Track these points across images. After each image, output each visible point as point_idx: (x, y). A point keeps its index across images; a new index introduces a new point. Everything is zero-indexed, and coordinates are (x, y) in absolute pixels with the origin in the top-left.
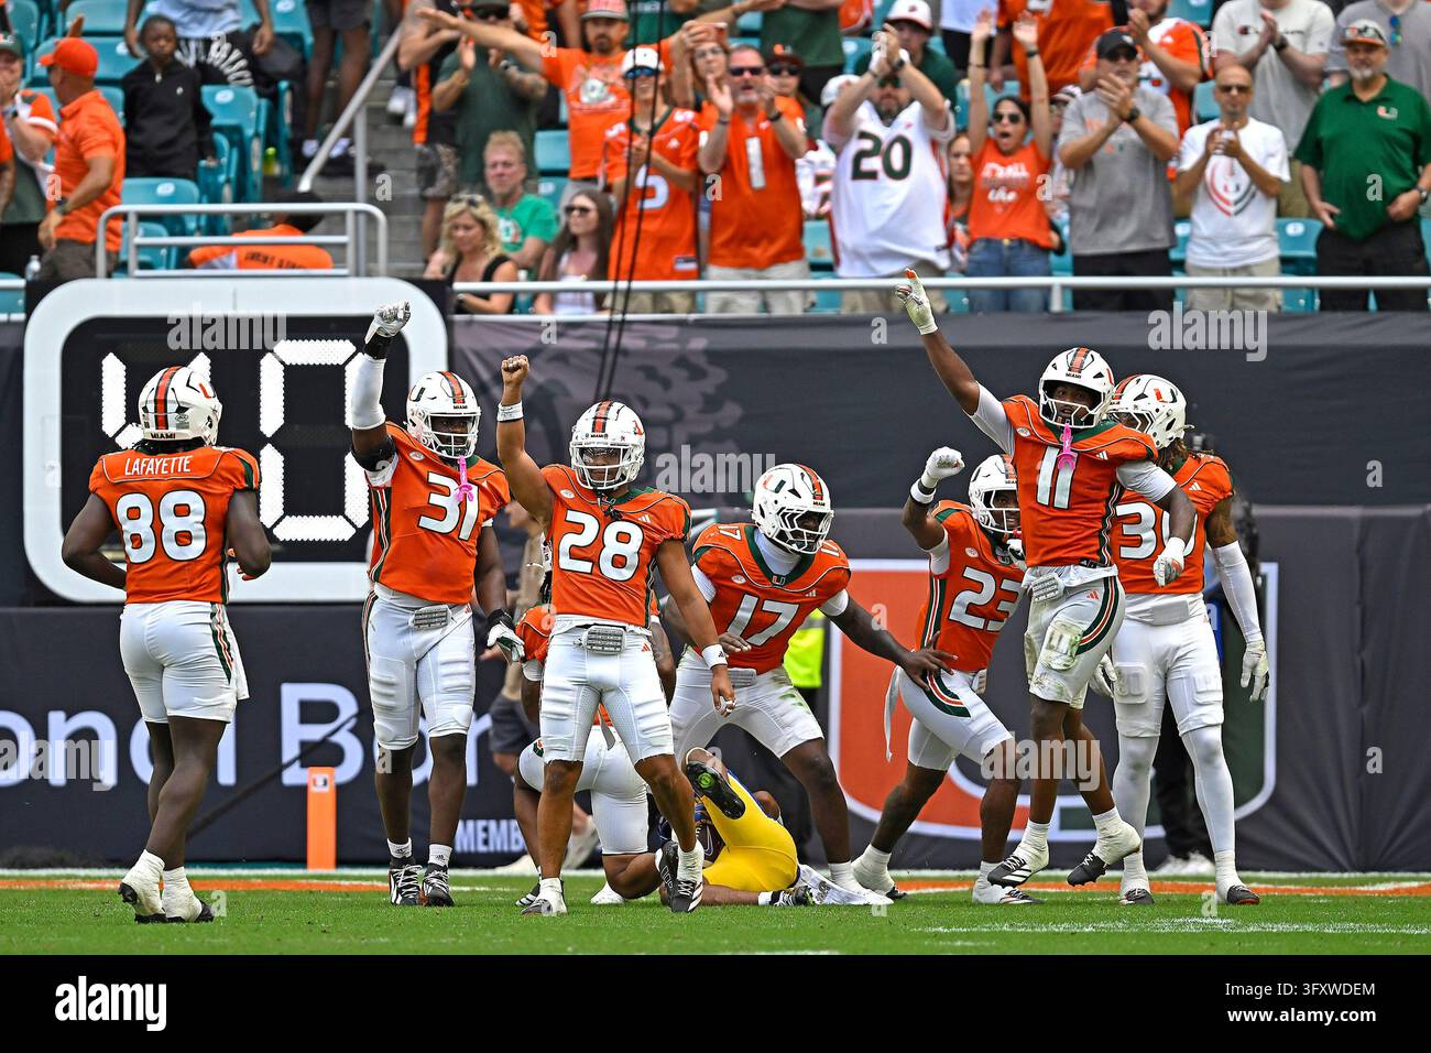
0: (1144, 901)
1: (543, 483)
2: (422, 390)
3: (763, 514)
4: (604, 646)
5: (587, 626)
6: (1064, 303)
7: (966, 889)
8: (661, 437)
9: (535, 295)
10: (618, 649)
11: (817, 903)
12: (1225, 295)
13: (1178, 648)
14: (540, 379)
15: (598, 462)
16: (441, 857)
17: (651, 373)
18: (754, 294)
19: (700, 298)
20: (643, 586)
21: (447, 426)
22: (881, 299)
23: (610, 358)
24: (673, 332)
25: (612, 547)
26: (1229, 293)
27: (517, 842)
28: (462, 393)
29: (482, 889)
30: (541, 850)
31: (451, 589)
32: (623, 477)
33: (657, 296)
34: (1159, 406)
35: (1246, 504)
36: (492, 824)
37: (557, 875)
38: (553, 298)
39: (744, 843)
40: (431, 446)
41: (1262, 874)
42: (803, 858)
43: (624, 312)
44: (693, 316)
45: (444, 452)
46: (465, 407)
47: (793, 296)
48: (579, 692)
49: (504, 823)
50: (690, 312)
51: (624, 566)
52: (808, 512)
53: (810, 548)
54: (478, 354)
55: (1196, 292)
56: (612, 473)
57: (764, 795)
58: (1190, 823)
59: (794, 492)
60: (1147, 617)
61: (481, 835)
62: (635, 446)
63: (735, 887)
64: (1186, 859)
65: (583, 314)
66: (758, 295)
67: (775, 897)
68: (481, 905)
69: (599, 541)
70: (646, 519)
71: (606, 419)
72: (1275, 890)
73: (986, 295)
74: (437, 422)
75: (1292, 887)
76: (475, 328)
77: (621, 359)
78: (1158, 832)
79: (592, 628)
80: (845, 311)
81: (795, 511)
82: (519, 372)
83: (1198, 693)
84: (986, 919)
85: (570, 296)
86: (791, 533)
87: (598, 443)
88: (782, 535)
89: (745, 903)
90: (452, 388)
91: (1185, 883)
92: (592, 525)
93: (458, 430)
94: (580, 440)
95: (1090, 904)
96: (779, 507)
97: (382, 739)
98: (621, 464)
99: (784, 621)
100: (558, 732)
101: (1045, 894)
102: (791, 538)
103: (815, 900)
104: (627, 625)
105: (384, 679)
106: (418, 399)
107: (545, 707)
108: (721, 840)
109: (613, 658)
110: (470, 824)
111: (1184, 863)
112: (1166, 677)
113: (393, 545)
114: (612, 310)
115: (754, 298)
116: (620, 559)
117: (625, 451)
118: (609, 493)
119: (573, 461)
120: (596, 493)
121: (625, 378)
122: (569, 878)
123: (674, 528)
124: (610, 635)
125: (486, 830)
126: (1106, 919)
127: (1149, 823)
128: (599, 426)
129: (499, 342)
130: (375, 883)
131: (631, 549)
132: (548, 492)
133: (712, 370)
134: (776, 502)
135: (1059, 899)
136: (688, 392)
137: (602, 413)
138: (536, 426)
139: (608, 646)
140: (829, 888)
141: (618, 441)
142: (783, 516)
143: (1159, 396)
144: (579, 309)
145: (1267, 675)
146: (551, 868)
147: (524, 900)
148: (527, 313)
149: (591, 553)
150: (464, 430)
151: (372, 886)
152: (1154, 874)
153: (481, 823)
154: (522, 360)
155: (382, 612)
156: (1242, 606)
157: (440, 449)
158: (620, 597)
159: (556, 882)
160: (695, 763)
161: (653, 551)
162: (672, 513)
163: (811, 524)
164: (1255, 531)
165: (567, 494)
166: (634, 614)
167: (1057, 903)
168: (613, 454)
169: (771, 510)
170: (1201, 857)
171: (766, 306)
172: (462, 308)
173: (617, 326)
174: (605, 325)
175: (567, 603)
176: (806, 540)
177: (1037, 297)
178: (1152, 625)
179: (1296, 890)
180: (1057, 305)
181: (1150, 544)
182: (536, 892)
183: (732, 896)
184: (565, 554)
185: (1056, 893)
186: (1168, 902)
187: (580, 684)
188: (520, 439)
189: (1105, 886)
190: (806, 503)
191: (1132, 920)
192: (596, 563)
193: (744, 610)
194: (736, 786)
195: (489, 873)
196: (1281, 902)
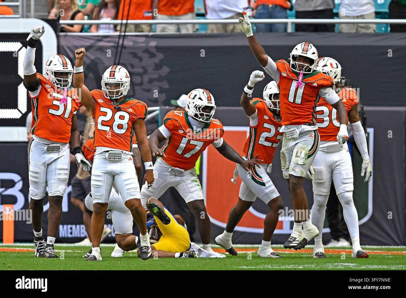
0: (322, 257)
1: (91, 97)
2: (51, 62)
3: (189, 108)
4: (114, 159)
5: (108, 151)
6: (292, 29)
7: (254, 252)
8: (137, 80)
9: (91, 25)
10: (120, 160)
11: (197, 257)
12: (354, 26)
13: (337, 162)
14: (92, 57)
15: (112, 88)
16: (51, 241)
17: (135, 55)
18: (174, 25)
19: (153, 27)
20: (129, 136)
21: (60, 75)
22: (223, 28)
23: (119, 49)
24: (143, 39)
25: (117, 121)
26: (356, 25)
27: (83, 233)
28: (66, 63)
29: (70, 251)
30: (92, 236)
31: (61, 137)
32: (122, 94)
33: (137, 26)
34: (332, 69)
35: (361, 106)
36: (74, 227)
37: (98, 246)
38: (98, 26)
39: (170, 234)
40: (54, 83)
41: (367, 247)
42: (192, 240)
43: (125, 32)
44: (151, 34)
45: (59, 85)
46: (67, 69)
47: (189, 26)
48: (105, 177)
49: (78, 226)
50: (150, 32)
51: (122, 128)
52: (206, 106)
53: (207, 120)
54: (69, 48)
55: (343, 25)
56: (117, 92)
57: (178, 216)
58: (340, 227)
59: (200, 98)
60: (325, 149)
61: (69, 231)
62: (126, 82)
63: (166, 251)
64: (338, 240)
65: (109, 32)
66: (176, 25)
67: (181, 255)
68: (69, 257)
69: (113, 119)
70: (130, 110)
71: (115, 72)
72: (372, 253)
73: (262, 25)
74: (56, 74)
75: (379, 251)
76: (68, 38)
77: (123, 50)
78: (328, 230)
79: (110, 152)
80: (209, 32)
81: (200, 106)
82: (82, 54)
83: (344, 179)
84: (262, 263)
85: (104, 26)
86: (199, 114)
87: (111, 81)
88: (196, 115)
89: (170, 257)
90: (62, 61)
91: (338, 250)
92: (110, 112)
93: (65, 77)
94: (105, 80)
95: (302, 257)
96: (194, 105)
97: (32, 195)
98: (120, 89)
99: (198, 148)
100: (98, 192)
101: (284, 254)
102: (200, 116)
103: (196, 255)
104: (123, 151)
105: (35, 171)
106: (49, 65)
107: (93, 183)
108: (161, 232)
109: (118, 163)
110: (65, 226)
111: (338, 242)
112: (332, 172)
113: (39, 120)
114: (121, 31)
115: (175, 27)
116: (120, 126)
117: (122, 84)
118: (116, 100)
119: (103, 88)
120: (111, 100)
121: (126, 57)
122: (103, 247)
123: (141, 114)
124: (117, 154)
125: (71, 229)
126: (308, 263)
127: (324, 227)
128: (112, 74)
129: (76, 43)
130: (29, 249)
131: (125, 122)
132: (93, 100)
133: (157, 54)
134: (193, 103)
135: (290, 256)
136: (149, 62)
137: (113, 70)
138: (91, 75)
139: (116, 158)
140: (202, 251)
141: (120, 80)
142: (196, 108)
143: (331, 65)
144: (107, 31)
145: (371, 172)
146: (96, 243)
147: (86, 255)
148: (88, 32)
149: (109, 123)
150: (67, 77)
151: (28, 250)
152: (326, 246)
153: (69, 226)
154: (83, 49)
155: (36, 145)
156: (361, 145)
157: (57, 84)
158: (121, 140)
159: (98, 249)
160: (152, 203)
161: (133, 123)
162: (140, 108)
163: (207, 110)
164: (365, 116)
165: (100, 101)
166: (126, 147)
167: (289, 258)
168: (118, 85)
169: (192, 106)
170: (344, 240)
171: (179, 30)
172: (63, 30)
173: (122, 37)
174: (118, 37)
175: (100, 142)
176: (205, 117)
177: (282, 27)
178: (327, 153)
179: (380, 253)
180: (290, 29)
181: (327, 122)
182: (91, 252)
183: (165, 254)
184: (100, 124)
185: (289, 253)
186: (331, 257)
187: (105, 173)
188: (82, 80)
189: (307, 251)
190: (205, 103)
191: (317, 264)
192: (111, 127)
193: (183, 143)
194: (167, 212)
195: (72, 245)
196: (375, 257)
